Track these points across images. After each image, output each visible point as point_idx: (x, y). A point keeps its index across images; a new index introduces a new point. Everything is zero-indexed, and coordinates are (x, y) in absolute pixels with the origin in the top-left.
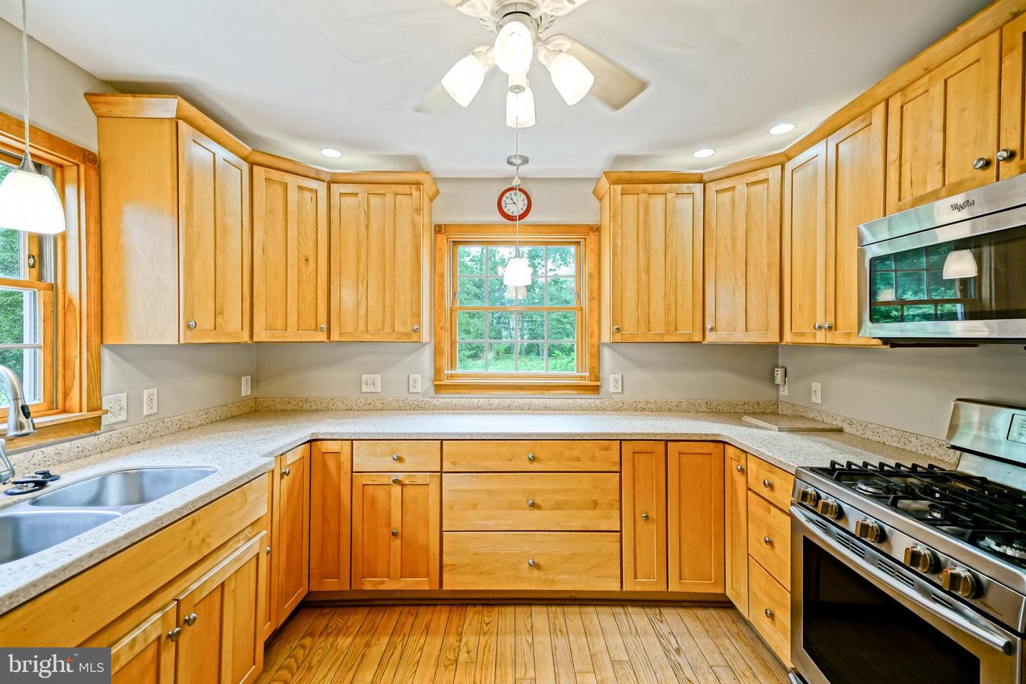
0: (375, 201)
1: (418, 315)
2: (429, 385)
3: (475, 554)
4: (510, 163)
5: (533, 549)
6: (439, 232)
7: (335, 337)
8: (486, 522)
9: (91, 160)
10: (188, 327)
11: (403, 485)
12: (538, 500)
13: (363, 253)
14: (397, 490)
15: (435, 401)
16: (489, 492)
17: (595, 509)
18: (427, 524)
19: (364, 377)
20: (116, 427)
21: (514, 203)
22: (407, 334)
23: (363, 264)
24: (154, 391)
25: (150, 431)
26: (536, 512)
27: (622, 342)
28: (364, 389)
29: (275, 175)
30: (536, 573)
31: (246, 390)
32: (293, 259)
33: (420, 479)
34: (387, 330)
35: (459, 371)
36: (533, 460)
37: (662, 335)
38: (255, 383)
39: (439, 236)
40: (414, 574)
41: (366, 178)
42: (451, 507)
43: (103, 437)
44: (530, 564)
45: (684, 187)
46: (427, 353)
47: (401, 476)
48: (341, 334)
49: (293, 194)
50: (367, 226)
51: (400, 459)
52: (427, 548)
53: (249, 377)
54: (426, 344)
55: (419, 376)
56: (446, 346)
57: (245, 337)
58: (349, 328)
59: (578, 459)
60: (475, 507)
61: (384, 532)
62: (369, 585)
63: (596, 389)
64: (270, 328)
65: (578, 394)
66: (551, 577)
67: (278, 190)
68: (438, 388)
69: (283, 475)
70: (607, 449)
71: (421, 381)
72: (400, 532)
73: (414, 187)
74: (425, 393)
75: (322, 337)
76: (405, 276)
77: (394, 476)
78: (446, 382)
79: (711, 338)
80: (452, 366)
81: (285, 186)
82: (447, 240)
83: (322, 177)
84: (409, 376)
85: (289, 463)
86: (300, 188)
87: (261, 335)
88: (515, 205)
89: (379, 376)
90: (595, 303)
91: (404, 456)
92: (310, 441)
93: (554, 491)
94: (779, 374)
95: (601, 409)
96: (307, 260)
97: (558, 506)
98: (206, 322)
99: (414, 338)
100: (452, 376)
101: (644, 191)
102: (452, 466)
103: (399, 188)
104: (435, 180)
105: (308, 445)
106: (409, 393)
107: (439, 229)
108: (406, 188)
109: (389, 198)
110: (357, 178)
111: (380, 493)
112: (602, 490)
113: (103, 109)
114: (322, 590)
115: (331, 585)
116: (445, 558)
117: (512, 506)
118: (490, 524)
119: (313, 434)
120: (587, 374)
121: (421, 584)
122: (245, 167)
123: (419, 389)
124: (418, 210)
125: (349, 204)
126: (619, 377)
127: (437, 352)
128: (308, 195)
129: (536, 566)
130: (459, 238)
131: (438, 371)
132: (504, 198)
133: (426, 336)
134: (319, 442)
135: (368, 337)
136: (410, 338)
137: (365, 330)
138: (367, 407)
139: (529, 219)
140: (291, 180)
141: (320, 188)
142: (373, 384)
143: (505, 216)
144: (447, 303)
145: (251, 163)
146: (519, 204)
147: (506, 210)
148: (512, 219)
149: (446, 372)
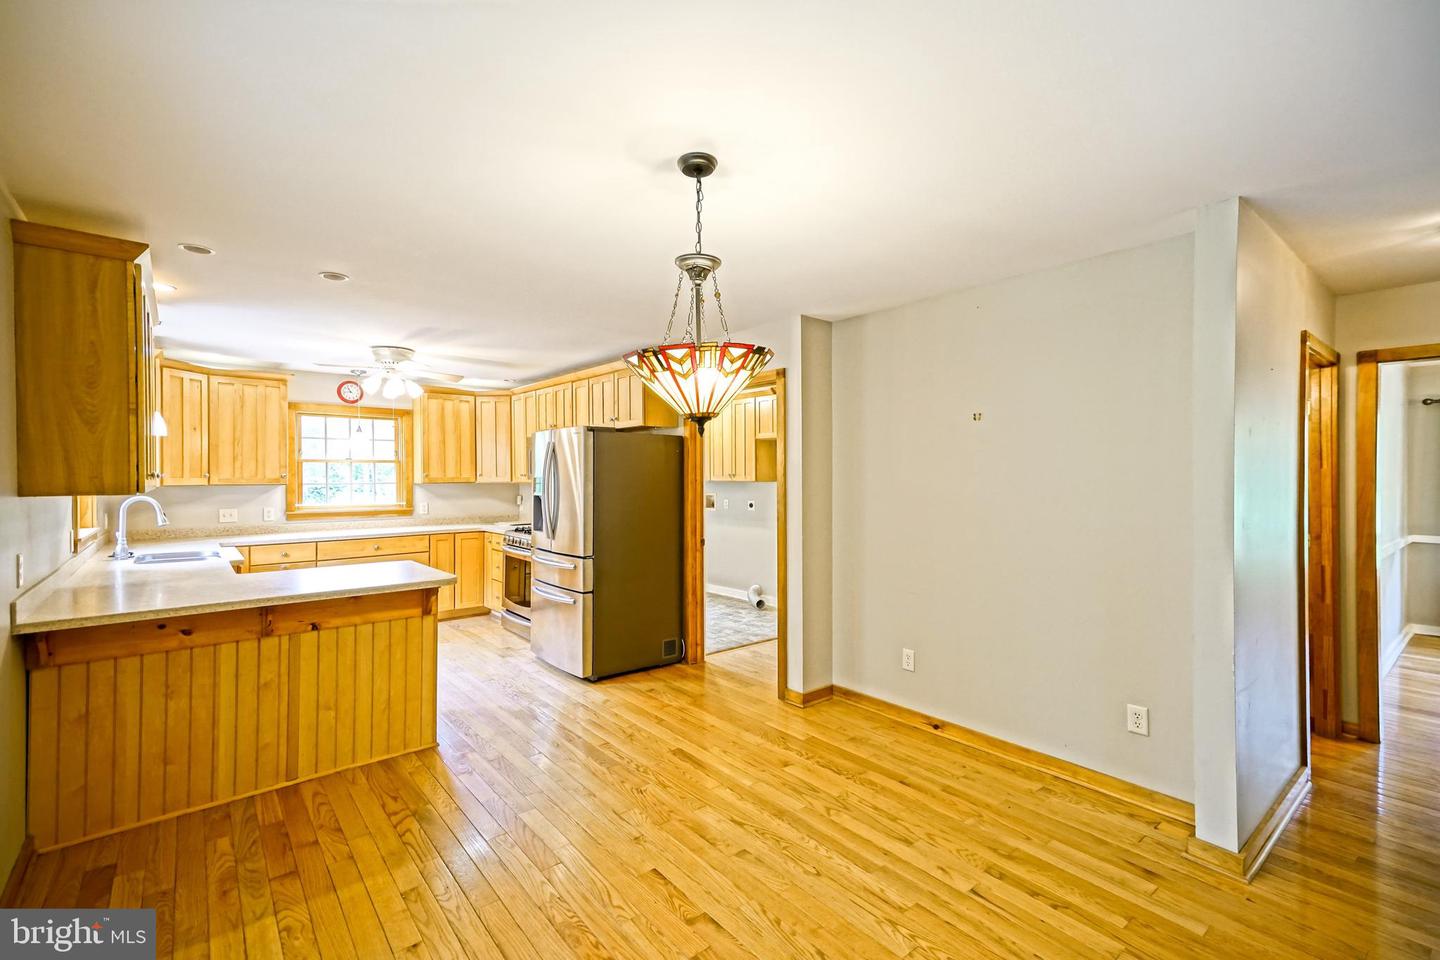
0: (249, 390)
1: (284, 467)
2: (281, 515)
4: (352, 372)
7: (215, 480)
15: (286, 526)
19: (224, 511)
22: (277, 479)
27: (429, 482)
28: (221, 520)
29: (177, 373)
35: (306, 504)
36: (378, 549)
37: (453, 478)
39: (291, 410)
45: (464, 398)
46: (280, 492)
48: (219, 480)
49: (186, 384)
50: (242, 407)
55: (272, 509)
56: (295, 487)
58: (226, 475)
59: (404, 547)
63: (410, 513)
64: (173, 477)
65: (398, 516)
67: (178, 382)
68: (289, 517)
70: (421, 540)
71: (274, 513)
73: (281, 383)
74: (280, 521)
75: (204, 482)
77: (284, 566)
78: (295, 511)
79: (480, 480)
80: (301, 500)
81: (181, 379)
82: (296, 413)
83: (204, 371)
84: (263, 510)
86: (191, 380)
88: (351, 393)
89: (236, 510)
90: (410, 459)
91: (289, 553)
94: (519, 498)
95: (416, 525)
99: (281, 482)
100: (301, 508)
101: (442, 398)
102: (324, 557)
103: (268, 382)
106: (267, 524)
107: (291, 406)
108: (275, 383)
109: (261, 389)
110: (232, 373)
120: (405, 503)
123: (273, 519)
124: (283, 398)
125: (226, 391)
126: (426, 504)
127: (288, 490)
128: (195, 384)
130: (305, 411)
131: (289, 507)
132: (342, 388)
135: (244, 482)
136: (279, 482)
139: (361, 403)
140: (186, 375)
141: (203, 378)
142: (230, 516)
143: (343, 399)
144: (296, 457)
145: (162, 366)
146: (354, 393)
147: (345, 396)
148: (348, 402)
149: (296, 505)
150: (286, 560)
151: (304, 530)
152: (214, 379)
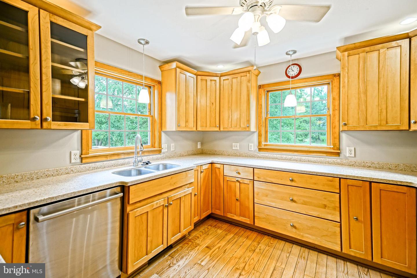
0: (234, 80)
1: (249, 121)
2: (256, 148)
3: (267, 215)
4: (287, 54)
5: (293, 219)
7: (222, 129)
8: (272, 203)
9: (160, 83)
10: (178, 126)
11: (240, 183)
12: (295, 199)
13: (230, 100)
14: (238, 184)
15: (259, 154)
16: (273, 191)
17: (325, 209)
18: (248, 199)
19: (233, 144)
20: (165, 153)
21: (293, 71)
22: (245, 128)
23: (230, 103)
24: (174, 144)
25: (173, 155)
26: (294, 203)
27: (350, 130)
28: (233, 148)
29: (204, 77)
30: (294, 230)
31: (199, 146)
32: (208, 104)
33: (246, 181)
34: (238, 126)
35: (268, 143)
36: (292, 180)
38: (202, 144)
39: (260, 89)
40: (244, 216)
41: (231, 73)
42: (258, 194)
43: (162, 155)
44: (291, 225)
45: (393, 44)
46: (256, 136)
47: (239, 179)
48: (225, 129)
49: (209, 83)
50: (232, 90)
51: (239, 173)
52: (248, 208)
53: (200, 142)
54: (254, 132)
55: (252, 144)
56: (263, 133)
57: (195, 129)
58: (226, 126)
59: (315, 184)
60: (267, 196)
61: (234, 199)
62: (229, 216)
63: (338, 154)
64: (202, 126)
65: (327, 156)
66: (302, 234)
67: (204, 82)
68: (260, 149)
69: (201, 172)
70: (332, 181)
71: (253, 146)
72: (239, 199)
73: (248, 72)
74: (255, 151)
76: (244, 106)
77: (237, 179)
78: (263, 147)
79: (415, 127)
80: (266, 140)
81: (206, 80)
82: (264, 91)
83: (218, 75)
84: (249, 144)
85: (203, 169)
86: (211, 80)
87: (199, 129)
89: (238, 144)
90: (337, 112)
91: (240, 172)
92: (211, 163)
93: (301, 196)
95: (342, 164)
96: (213, 104)
97: (305, 203)
98: (183, 124)
99: (248, 129)
100: (266, 145)
101: (363, 52)
102: (258, 178)
103: (242, 74)
104: (258, 68)
105: (211, 164)
106: (249, 151)
107: (260, 87)
108: (245, 74)
109: (239, 78)
110: (228, 73)
111: (233, 184)
112: (329, 200)
113: (162, 69)
114: (215, 213)
115: (218, 212)
116: (255, 213)
117: (282, 199)
118: (273, 204)
119: (212, 161)
120: (332, 147)
121: (248, 221)
122: (195, 77)
123: (252, 149)
124: (249, 81)
125: (226, 83)
126: (353, 149)
127: (260, 135)
128: (213, 82)
129: (293, 226)
130: (269, 89)
131: (260, 143)
132: (288, 69)
133: (253, 128)
134: (214, 164)
135: (232, 129)
136: (246, 129)
137: (231, 127)
138: (234, 155)
139: (301, 76)
140: (208, 78)
141: (217, 79)
142: (236, 147)
143: (289, 77)
144: (264, 115)
145: (197, 75)
146: (296, 69)
147: (289, 75)
148: (292, 78)
149: (263, 143)
150: (238, 175)
151: (266, 159)
152: (223, 78)
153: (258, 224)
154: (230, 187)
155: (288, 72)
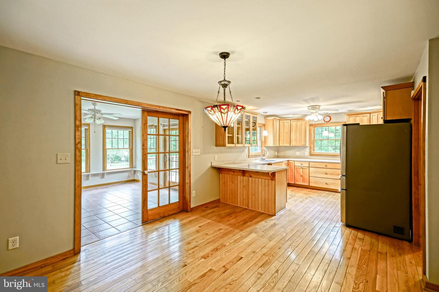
0: (298, 122)
1: (306, 141)
2: (309, 154)
3: (316, 181)
5: (326, 181)
6: (311, 125)
7: (291, 145)
8: (317, 176)
9: (264, 125)
10: (273, 144)
12: (327, 173)
13: (296, 132)
14: (302, 169)
15: (310, 157)
16: (318, 171)
18: (307, 175)
19: (296, 152)
26: (327, 175)
29: (283, 121)
31: (276, 154)
32: (285, 133)
33: (305, 168)
34: (300, 144)
35: (315, 152)
36: (326, 166)
38: (278, 153)
39: (311, 126)
40: (305, 182)
42: (311, 173)
45: (365, 115)
47: (302, 167)
50: (297, 127)
51: (302, 164)
52: (307, 179)
54: (308, 147)
55: (307, 153)
56: (312, 147)
57: (279, 145)
58: (293, 144)
59: (334, 167)
60: (315, 173)
61: (300, 175)
62: (297, 183)
64: (282, 144)
66: (330, 186)
67: (283, 123)
72: (302, 176)
74: (308, 156)
75: (289, 145)
76: (303, 135)
78: (312, 154)
80: (314, 151)
82: (313, 127)
83: (289, 119)
84: (304, 153)
86: (286, 122)
93: (330, 172)
96: (287, 133)
97: (331, 174)
99: (305, 145)
100: (314, 153)
101: (355, 116)
102: (311, 166)
103: (302, 120)
105: (287, 161)
106: (305, 156)
108: (304, 120)
109: (300, 122)
110: (295, 119)
111: (299, 169)
113: (266, 120)
116: (310, 181)
117: (322, 173)
118: (319, 176)
121: (306, 184)
125: (294, 123)
127: (310, 148)
129: (326, 184)
130: (315, 126)
131: (310, 152)
133: (308, 145)
134: (289, 161)
137: (296, 144)
138: (297, 157)
139: (330, 122)
140: (285, 121)
141: (289, 121)
142: (298, 153)
143: (325, 121)
144: (312, 139)
145: (280, 120)
146: (328, 119)
147: (325, 120)
148: (327, 122)
149: (312, 152)
150: (301, 165)
151: (314, 159)
152: (292, 121)
153: (311, 184)
154: (298, 171)
155: (324, 119)
